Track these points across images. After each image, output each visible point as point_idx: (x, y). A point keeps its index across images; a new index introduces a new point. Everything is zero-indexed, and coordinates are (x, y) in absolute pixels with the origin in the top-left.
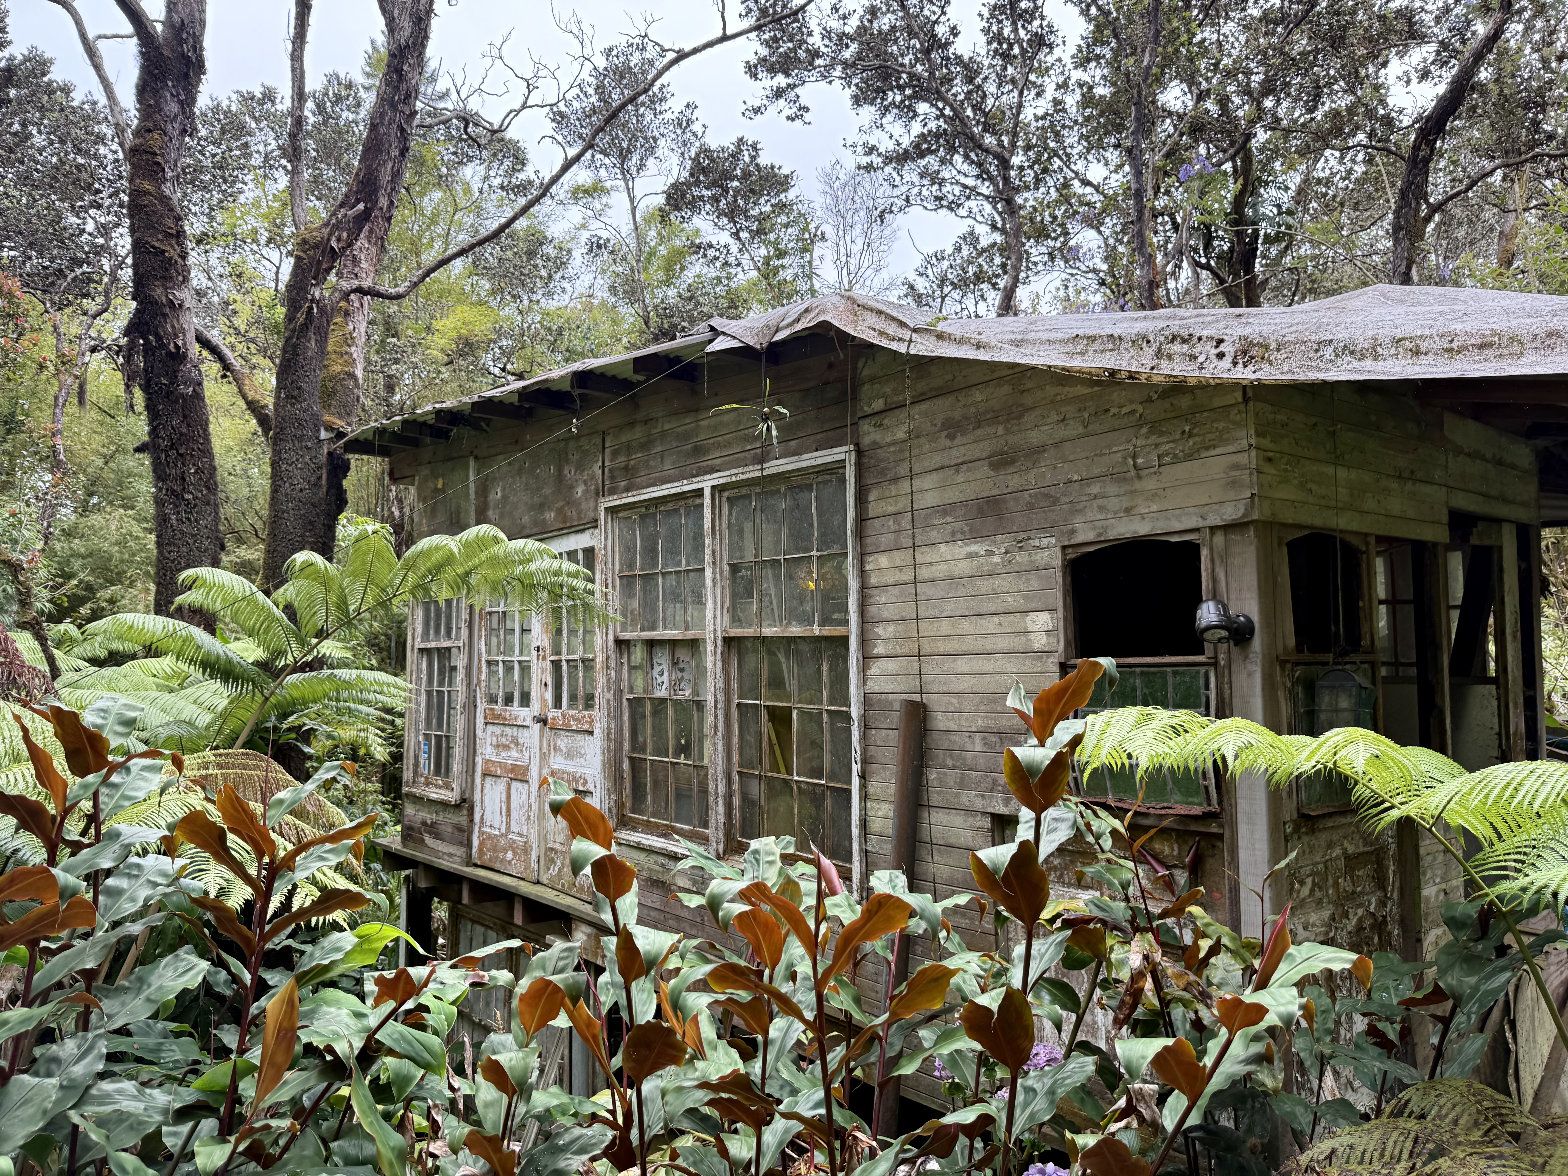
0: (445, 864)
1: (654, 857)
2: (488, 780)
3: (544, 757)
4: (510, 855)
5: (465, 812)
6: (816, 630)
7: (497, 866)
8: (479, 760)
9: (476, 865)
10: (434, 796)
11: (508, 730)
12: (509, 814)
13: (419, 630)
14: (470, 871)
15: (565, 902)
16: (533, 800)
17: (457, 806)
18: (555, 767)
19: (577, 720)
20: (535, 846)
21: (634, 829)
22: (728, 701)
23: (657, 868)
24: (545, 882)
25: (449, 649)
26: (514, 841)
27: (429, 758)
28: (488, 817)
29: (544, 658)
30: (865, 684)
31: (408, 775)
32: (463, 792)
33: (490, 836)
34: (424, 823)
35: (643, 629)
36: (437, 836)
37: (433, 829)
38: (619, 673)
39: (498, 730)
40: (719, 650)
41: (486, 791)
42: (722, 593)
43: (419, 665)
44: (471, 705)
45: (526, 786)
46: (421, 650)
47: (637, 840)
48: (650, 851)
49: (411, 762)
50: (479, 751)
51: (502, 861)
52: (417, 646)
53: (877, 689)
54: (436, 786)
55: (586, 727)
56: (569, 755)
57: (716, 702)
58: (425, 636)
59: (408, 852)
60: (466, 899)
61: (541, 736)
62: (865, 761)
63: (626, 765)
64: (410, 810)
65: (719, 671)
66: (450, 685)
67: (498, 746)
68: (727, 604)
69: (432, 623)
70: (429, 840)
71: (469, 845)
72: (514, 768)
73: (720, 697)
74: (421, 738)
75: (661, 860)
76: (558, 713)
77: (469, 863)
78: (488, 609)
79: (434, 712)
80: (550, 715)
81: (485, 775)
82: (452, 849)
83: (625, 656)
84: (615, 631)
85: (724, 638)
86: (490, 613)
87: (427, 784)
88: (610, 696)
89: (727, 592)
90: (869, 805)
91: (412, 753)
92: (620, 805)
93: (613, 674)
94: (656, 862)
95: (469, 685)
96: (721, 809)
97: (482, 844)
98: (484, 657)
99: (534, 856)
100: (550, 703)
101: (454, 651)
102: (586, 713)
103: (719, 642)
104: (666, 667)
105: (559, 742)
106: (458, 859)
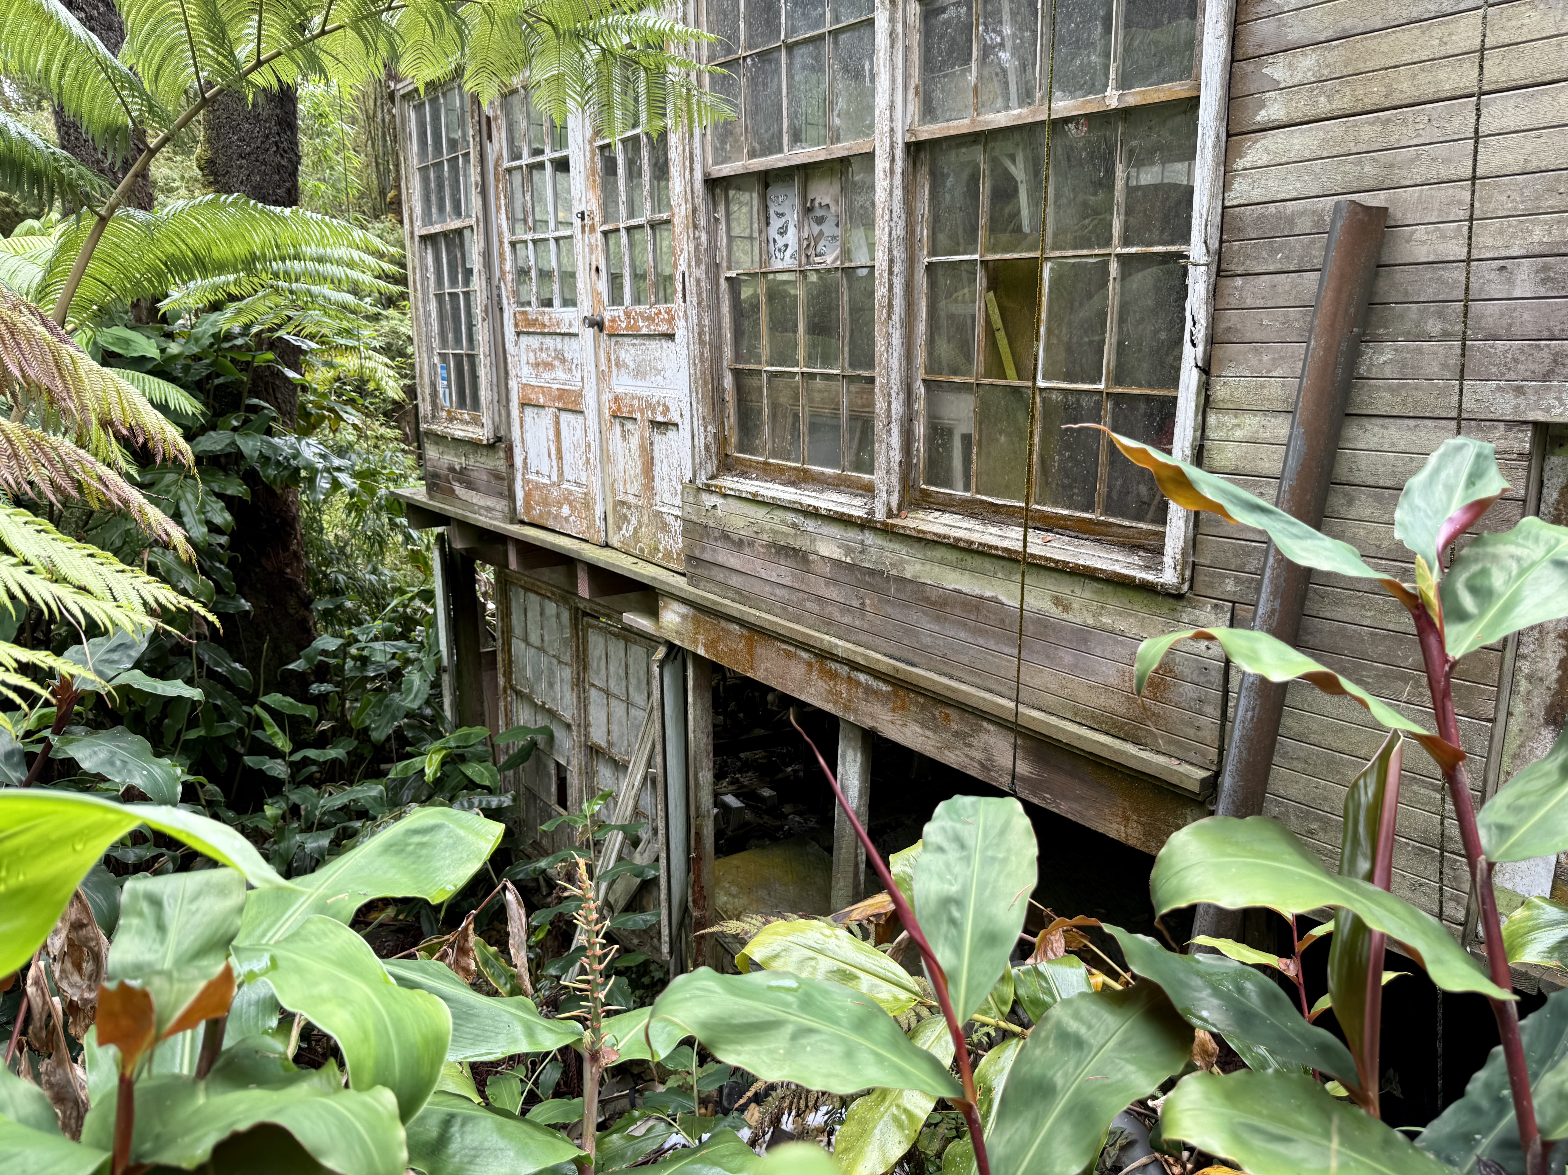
0: (483, 520)
1: (780, 514)
2: (528, 411)
3: (602, 377)
4: (566, 510)
5: (502, 454)
6: (1112, 99)
7: (550, 524)
8: (513, 384)
9: (522, 522)
10: (459, 434)
11: (549, 341)
12: (560, 457)
13: (418, 210)
14: (515, 529)
15: (645, 572)
16: (591, 437)
17: (491, 447)
18: (620, 390)
19: (650, 319)
20: (599, 498)
21: (744, 474)
22: (911, 262)
23: (785, 529)
24: (617, 545)
25: (459, 232)
26: (570, 493)
27: (449, 386)
28: (533, 461)
29: (593, 229)
30: (1226, 187)
31: (425, 408)
32: (496, 429)
33: (537, 486)
34: (452, 469)
35: (752, 155)
36: (470, 485)
37: (463, 476)
38: (712, 234)
39: (534, 342)
40: (898, 169)
41: (526, 426)
42: (906, 60)
43: (422, 260)
44: (495, 308)
45: (580, 418)
46: (424, 238)
47: (753, 490)
48: (773, 505)
49: (427, 391)
50: (512, 372)
51: (556, 517)
52: (417, 233)
53: (1257, 195)
54: (462, 421)
55: (663, 328)
56: (639, 373)
57: (891, 262)
58: (427, 219)
59: (436, 505)
60: (513, 563)
61: (596, 347)
62: (1212, 340)
63: (728, 382)
64: (432, 452)
65: (897, 206)
66: (467, 283)
67: (537, 365)
68: (915, 80)
69: (433, 198)
70: (459, 490)
71: (512, 497)
72: (562, 394)
73: (899, 254)
74: (436, 360)
75: (790, 517)
76: (619, 312)
77: (514, 519)
78: (506, 164)
79: (449, 324)
80: (607, 316)
81: (523, 405)
82: (490, 502)
83: (722, 208)
84: (704, 166)
85: (908, 145)
86: (509, 171)
87: (451, 419)
88: (700, 272)
89: (916, 57)
90: (1212, 419)
91: (426, 380)
92: (721, 440)
93: (704, 237)
94: (783, 522)
95: (489, 280)
96: (895, 440)
97: (528, 496)
98: (507, 238)
99: (599, 512)
100: (605, 297)
101: (467, 233)
102: (662, 307)
103: (899, 152)
104: (793, 217)
105: (623, 354)
106: (499, 515)
